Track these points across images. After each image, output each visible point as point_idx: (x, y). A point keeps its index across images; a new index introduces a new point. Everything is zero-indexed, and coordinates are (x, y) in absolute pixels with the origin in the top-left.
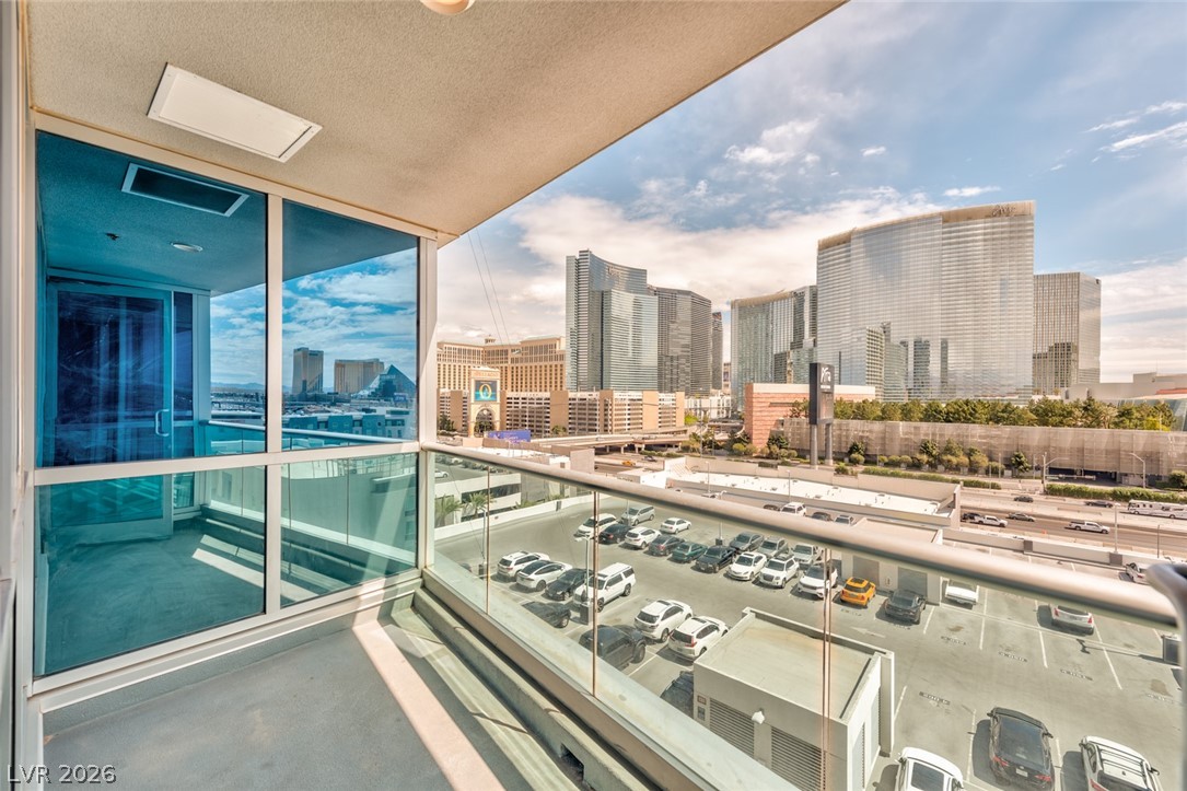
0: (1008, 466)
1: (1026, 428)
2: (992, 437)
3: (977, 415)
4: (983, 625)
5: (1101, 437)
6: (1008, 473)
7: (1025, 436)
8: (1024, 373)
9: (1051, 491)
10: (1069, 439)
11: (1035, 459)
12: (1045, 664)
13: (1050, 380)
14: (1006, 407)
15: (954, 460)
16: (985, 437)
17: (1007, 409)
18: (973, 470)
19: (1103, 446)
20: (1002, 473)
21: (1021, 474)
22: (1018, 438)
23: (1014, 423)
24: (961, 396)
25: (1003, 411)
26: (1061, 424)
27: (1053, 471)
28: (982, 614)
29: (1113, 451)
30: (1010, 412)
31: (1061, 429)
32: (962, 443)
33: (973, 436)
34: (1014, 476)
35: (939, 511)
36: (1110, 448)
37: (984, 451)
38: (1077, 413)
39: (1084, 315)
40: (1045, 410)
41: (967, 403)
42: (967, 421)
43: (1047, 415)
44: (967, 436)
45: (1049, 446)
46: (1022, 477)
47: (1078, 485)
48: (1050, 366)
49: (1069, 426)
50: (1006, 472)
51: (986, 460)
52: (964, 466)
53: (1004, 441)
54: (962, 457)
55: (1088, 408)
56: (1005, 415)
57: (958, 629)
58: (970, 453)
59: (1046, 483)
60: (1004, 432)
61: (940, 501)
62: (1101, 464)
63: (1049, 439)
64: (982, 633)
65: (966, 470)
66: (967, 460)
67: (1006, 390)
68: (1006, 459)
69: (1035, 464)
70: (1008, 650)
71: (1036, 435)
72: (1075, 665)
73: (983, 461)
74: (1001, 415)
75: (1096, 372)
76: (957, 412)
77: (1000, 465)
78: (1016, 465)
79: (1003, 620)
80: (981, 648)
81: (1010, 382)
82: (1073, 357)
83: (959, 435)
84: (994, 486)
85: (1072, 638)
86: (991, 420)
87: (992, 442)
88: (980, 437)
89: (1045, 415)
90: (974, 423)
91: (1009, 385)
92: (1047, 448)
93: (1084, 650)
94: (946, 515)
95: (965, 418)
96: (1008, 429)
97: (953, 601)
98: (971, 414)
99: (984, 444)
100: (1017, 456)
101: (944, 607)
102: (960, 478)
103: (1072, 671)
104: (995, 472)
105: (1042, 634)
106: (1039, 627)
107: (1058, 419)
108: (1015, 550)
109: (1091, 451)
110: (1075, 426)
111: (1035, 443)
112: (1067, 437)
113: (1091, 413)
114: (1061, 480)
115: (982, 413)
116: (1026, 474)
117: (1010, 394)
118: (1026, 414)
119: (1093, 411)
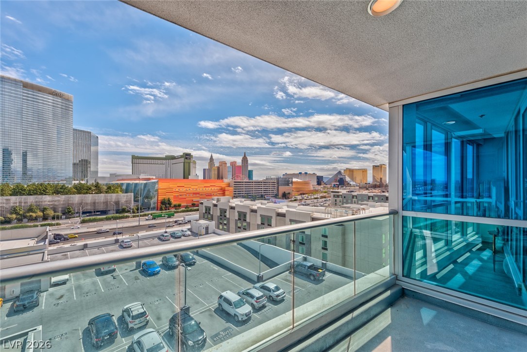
0: (64, 214)
1: (72, 196)
2: (55, 201)
3: (47, 191)
4: (74, 289)
5: (101, 197)
6: (64, 217)
7: (71, 199)
8: (70, 172)
9: (83, 222)
10: (90, 199)
11: (76, 209)
12: (103, 291)
13: (80, 174)
14: (62, 186)
15: (34, 215)
16: (52, 201)
17: (63, 187)
18: (45, 218)
19: (102, 201)
20: (61, 217)
21: (71, 216)
22: (68, 200)
23: (67, 194)
24: (36, 181)
25: (61, 189)
26: (87, 193)
27: (84, 213)
28: (72, 283)
29: (105, 202)
30: (64, 189)
31: (87, 195)
32: (39, 205)
33: (45, 202)
34: (66, 218)
35: (37, 242)
36: (104, 201)
37: (51, 208)
38: (93, 188)
39: (93, 148)
40: (80, 188)
41: (41, 185)
42: (41, 194)
43: (81, 190)
44: (42, 202)
45: (82, 203)
46: (70, 218)
47: (94, 217)
48: (80, 169)
49: (90, 194)
50: (62, 216)
51: (53, 212)
52: (39, 217)
53: (62, 202)
54: (38, 213)
55: (97, 186)
56: (62, 190)
57: (62, 297)
58: (44, 210)
59: (81, 218)
60: (61, 199)
61: (37, 237)
62: (101, 207)
63: (82, 200)
64: (74, 292)
65: (41, 219)
66: (42, 214)
67: (60, 178)
68: (62, 211)
69: (76, 211)
70: (87, 293)
71: (76, 198)
72: (112, 285)
73: (51, 213)
74: (59, 190)
75: (97, 172)
76: (36, 189)
77: (60, 214)
78: (68, 213)
79: (82, 282)
80: (75, 299)
81: (62, 175)
82: (89, 165)
83: (37, 202)
84: (58, 224)
85: (109, 276)
86: (54, 193)
87: (56, 203)
88: (49, 201)
89: (80, 190)
90: (45, 195)
91: (61, 177)
92: (81, 204)
93: (114, 278)
94: (42, 243)
95: (40, 193)
96: (63, 197)
97: (56, 284)
98: (44, 191)
99: (51, 205)
100: (69, 209)
101: (51, 290)
102: (38, 224)
103: (112, 287)
104: (58, 218)
105: (98, 279)
106: (97, 277)
107: (86, 191)
108: (80, 250)
109: (98, 203)
110: (92, 193)
111: (76, 202)
112: (89, 198)
113: (98, 189)
114: (88, 216)
115: (50, 191)
116: (72, 216)
117: (62, 180)
118: (72, 189)
119: (99, 187)
